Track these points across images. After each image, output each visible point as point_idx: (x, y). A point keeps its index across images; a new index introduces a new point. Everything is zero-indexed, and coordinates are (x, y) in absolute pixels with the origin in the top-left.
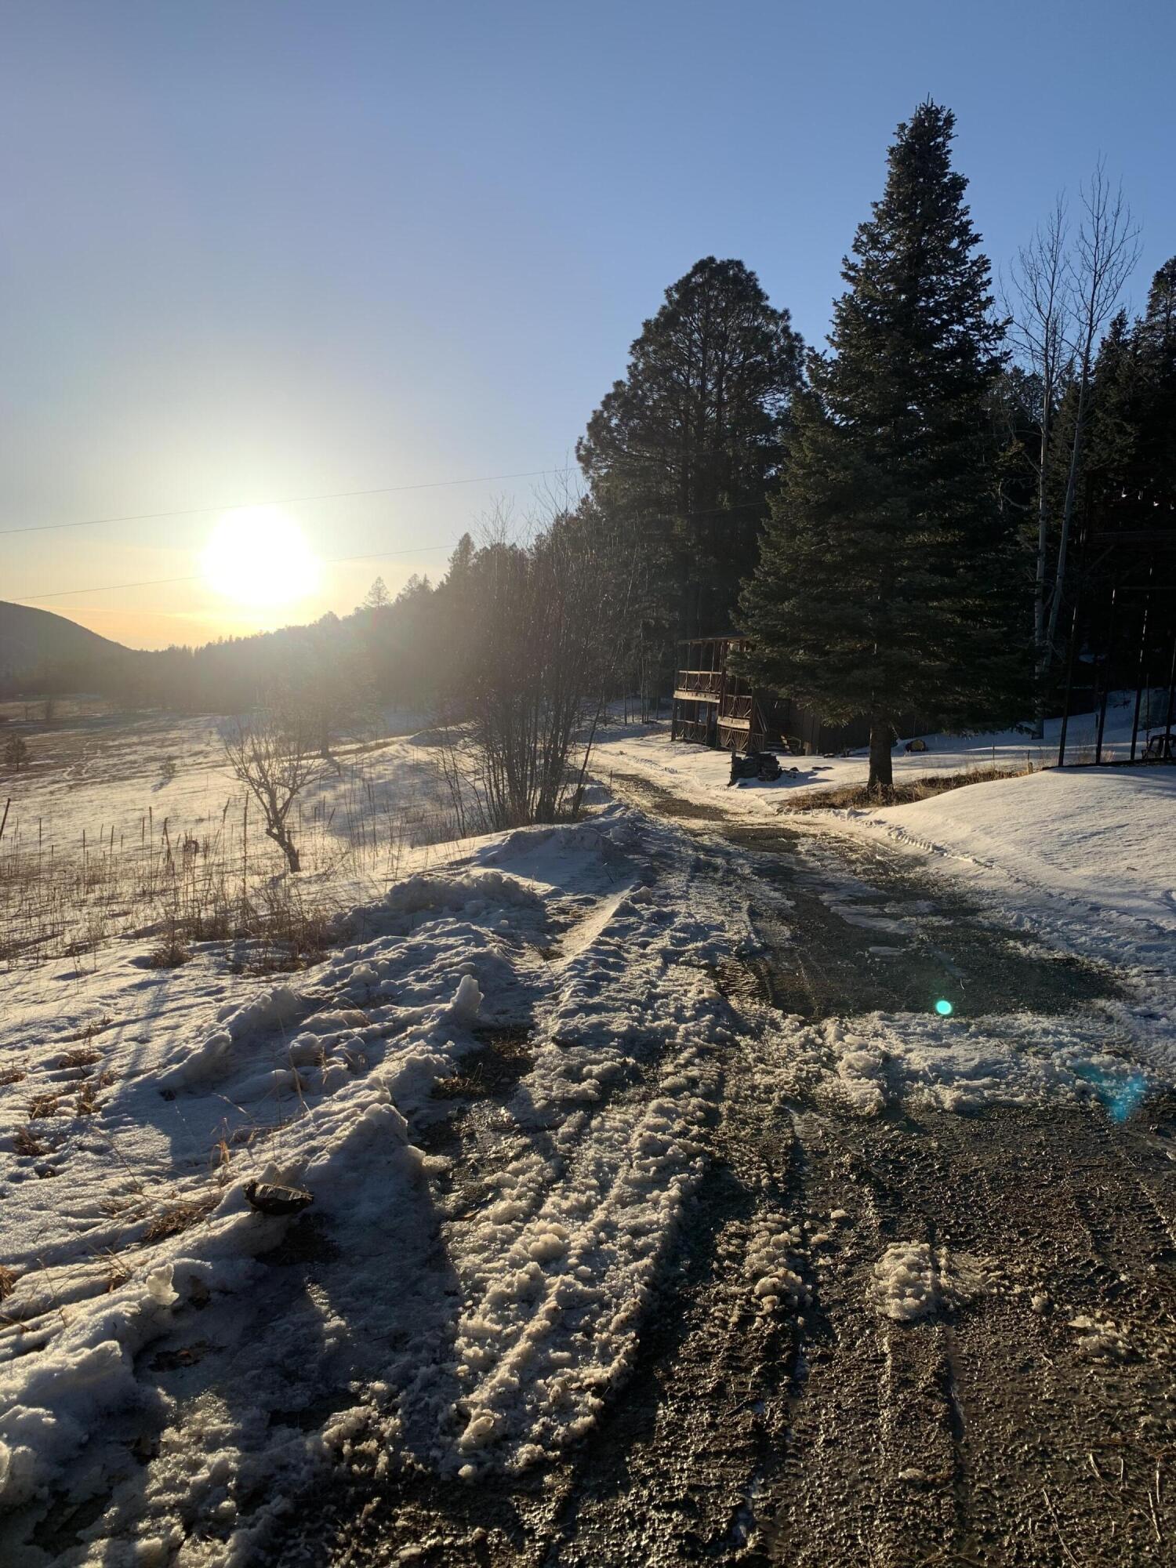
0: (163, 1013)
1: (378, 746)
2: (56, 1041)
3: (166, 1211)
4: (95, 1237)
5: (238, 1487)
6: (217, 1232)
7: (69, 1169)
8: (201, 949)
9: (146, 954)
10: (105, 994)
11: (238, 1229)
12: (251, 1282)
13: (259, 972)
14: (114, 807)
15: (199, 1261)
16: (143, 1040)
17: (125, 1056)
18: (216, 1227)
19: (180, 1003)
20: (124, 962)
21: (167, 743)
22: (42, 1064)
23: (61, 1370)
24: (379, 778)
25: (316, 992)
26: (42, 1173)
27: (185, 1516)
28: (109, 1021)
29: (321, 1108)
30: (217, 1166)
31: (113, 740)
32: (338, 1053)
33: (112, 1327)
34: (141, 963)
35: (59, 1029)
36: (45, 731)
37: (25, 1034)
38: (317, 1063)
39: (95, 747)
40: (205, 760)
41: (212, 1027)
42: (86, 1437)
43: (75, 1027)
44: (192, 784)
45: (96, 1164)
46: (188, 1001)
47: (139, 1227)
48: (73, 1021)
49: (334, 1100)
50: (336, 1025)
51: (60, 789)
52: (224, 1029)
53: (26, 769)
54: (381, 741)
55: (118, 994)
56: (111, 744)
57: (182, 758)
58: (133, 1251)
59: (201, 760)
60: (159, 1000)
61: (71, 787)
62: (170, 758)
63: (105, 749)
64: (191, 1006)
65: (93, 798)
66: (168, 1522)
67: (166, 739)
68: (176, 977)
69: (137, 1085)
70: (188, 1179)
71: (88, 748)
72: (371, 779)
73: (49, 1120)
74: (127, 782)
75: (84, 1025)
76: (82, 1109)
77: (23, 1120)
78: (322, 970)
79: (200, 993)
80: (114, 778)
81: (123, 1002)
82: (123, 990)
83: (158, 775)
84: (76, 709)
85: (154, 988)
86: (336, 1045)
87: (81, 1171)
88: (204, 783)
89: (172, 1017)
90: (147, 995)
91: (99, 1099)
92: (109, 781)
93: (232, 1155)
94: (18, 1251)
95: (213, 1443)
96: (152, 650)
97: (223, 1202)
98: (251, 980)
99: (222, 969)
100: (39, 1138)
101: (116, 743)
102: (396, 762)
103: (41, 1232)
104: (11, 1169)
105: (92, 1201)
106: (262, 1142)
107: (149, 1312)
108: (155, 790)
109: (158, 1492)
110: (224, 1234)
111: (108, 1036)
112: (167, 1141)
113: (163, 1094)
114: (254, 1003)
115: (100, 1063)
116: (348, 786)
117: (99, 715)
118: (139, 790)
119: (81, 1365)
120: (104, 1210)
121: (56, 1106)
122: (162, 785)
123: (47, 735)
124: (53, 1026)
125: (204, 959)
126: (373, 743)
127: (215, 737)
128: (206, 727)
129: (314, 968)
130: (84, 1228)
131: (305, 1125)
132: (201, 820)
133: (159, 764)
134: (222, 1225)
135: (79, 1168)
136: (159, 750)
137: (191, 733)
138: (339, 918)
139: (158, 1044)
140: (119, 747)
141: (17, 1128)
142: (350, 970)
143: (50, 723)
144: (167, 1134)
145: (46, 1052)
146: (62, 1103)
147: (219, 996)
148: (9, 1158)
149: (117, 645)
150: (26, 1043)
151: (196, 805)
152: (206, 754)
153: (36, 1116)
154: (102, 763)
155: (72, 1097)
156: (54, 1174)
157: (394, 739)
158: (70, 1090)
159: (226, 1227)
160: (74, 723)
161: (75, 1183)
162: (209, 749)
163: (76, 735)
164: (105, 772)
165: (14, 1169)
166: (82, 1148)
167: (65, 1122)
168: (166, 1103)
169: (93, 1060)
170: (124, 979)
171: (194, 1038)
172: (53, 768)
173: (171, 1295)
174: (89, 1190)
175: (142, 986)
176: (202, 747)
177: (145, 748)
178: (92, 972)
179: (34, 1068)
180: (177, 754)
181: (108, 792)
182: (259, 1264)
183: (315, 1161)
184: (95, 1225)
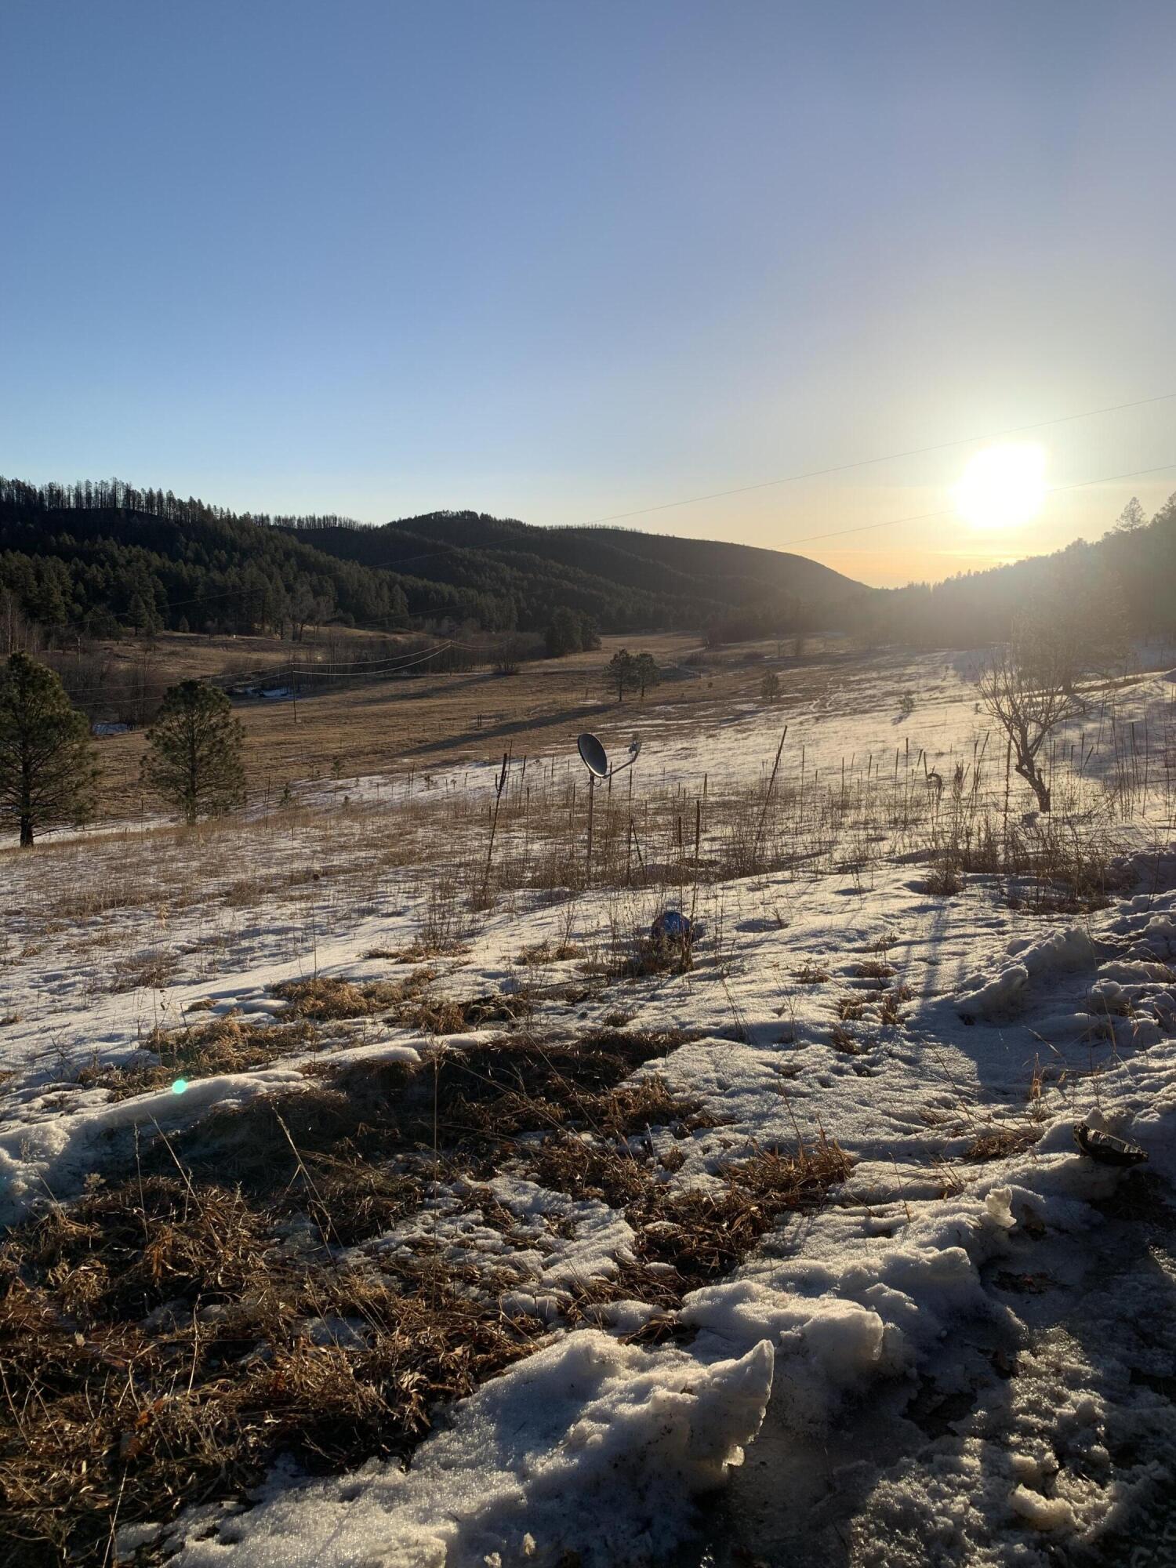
0: (947, 939)
1: (1127, 683)
2: (849, 951)
3: (986, 1134)
4: (918, 1141)
5: (1108, 1434)
6: (1045, 1167)
7: (884, 1072)
8: (973, 880)
9: (918, 879)
10: (887, 912)
11: (1067, 1168)
12: (1087, 1227)
13: (1037, 911)
14: (858, 739)
15: (1030, 1192)
16: (933, 962)
17: (918, 975)
18: (1042, 1162)
19: (961, 931)
20: (899, 884)
21: (904, 678)
22: (842, 970)
23: (915, 1262)
24: (1131, 717)
25: (1108, 938)
26: (860, 1071)
27: (1055, 1445)
28: (896, 939)
29: (1136, 1061)
30: (1029, 1100)
31: (854, 675)
32: (1145, 1006)
33: (955, 1234)
34: (914, 886)
35: (850, 940)
36: (796, 667)
37: (820, 940)
38: (1123, 1013)
39: (837, 682)
40: (941, 696)
41: (1004, 959)
42: (944, 1333)
43: (864, 940)
44: (929, 719)
45: (908, 1074)
46: (971, 930)
47: (959, 1142)
48: (862, 934)
49: (1148, 1056)
50: (1139, 976)
51: (807, 720)
52: (1019, 963)
53: (779, 701)
54: (1131, 677)
55: (899, 914)
56: (852, 679)
57: (918, 692)
58: (957, 1165)
59: (938, 695)
60: (942, 925)
61: (817, 719)
62: (909, 693)
63: (847, 683)
64: (975, 936)
65: (838, 729)
66: (1040, 1445)
67: (903, 675)
68: (954, 905)
69: (936, 1004)
70: (1001, 1107)
71: (833, 682)
72: (1121, 718)
73: (859, 1023)
74: (868, 715)
75: (874, 939)
76: (886, 1020)
77: (835, 1019)
78: (1109, 916)
79: (980, 923)
80: (855, 712)
81: (907, 923)
82: (904, 911)
83: (897, 709)
84: (821, 646)
85: (933, 912)
86: (1142, 997)
87: (895, 1077)
88: (943, 717)
89: (957, 944)
90: (927, 920)
91: (901, 1012)
92: (850, 714)
93: (1044, 1092)
94: (850, 1138)
95: (1074, 1381)
96: (892, 588)
97: (1044, 1137)
98: (1030, 917)
99: (998, 902)
100: (852, 1038)
101: (857, 678)
102: (1150, 700)
103: (868, 1126)
104: (832, 1062)
105: (909, 1108)
106: (1074, 1085)
107: (988, 1228)
108: (894, 724)
109: (1024, 1411)
110: (1054, 1170)
111: (896, 952)
112: (973, 1064)
113: (962, 1017)
114: (1048, 941)
115: (895, 978)
116: (1097, 725)
117: (841, 652)
118: (879, 723)
119: (934, 1261)
120: (923, 1118)
121: (861, 1012)
122: (901, 719)
123: (796, 671)
124: (844, 936)
125: (976, 889)
126: (1121, 679)
127: (951, 672)
128: (943, 663)
129: (1099, 913)
130: (908, 1132)
131: (1121, 1076)
132: (941, 754)
133: (896, 698)
134: (1049, 1161)
135: (894, 1074)
136: (896, 685)
137: (928, 668)
138: (1118, 863)
139: (949, 967)
140: (859, 682)
141: (832, 1025)
142: (1145, 920)
143: (799, 659)
144: (972, 1058)
145: (842, 959)
146: (867, 1010)
147: (1001, 929)
148: (828, 1051)
149: (860, 584)
150: (823, 948)
151: (936, 739)
152: (942, 689)
153: (846, 1018)
154: (844, 697)
155: (875, 1005)
156: (870, 1074)
157: (1147, 675)
158: (871, 999)
159: (1055, 1164)
160: (818, 659)
161: (891, 1087)
162: (944, 684)
163: (820, 671)
164: (847, 705)
165: (834, 1062)
166: (891, 1055)
167: (874, 1029)
168: (965, 1027)
169: (887, 973)
170: (902, 900)
171: (986, 967)
172: (801, 701)
173: (1008, 1219)
174: (907, 1097)
175: (922, 909)
176: (938, 682)
177: (883, 683)
178: (869, 891)
179: (835, 972)
180: (914, 689)
181: (851, 723)
182: (1094, 1211)
183: (1142, 1117)
184: (917, 1131)
